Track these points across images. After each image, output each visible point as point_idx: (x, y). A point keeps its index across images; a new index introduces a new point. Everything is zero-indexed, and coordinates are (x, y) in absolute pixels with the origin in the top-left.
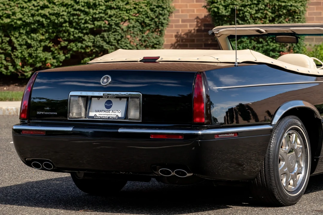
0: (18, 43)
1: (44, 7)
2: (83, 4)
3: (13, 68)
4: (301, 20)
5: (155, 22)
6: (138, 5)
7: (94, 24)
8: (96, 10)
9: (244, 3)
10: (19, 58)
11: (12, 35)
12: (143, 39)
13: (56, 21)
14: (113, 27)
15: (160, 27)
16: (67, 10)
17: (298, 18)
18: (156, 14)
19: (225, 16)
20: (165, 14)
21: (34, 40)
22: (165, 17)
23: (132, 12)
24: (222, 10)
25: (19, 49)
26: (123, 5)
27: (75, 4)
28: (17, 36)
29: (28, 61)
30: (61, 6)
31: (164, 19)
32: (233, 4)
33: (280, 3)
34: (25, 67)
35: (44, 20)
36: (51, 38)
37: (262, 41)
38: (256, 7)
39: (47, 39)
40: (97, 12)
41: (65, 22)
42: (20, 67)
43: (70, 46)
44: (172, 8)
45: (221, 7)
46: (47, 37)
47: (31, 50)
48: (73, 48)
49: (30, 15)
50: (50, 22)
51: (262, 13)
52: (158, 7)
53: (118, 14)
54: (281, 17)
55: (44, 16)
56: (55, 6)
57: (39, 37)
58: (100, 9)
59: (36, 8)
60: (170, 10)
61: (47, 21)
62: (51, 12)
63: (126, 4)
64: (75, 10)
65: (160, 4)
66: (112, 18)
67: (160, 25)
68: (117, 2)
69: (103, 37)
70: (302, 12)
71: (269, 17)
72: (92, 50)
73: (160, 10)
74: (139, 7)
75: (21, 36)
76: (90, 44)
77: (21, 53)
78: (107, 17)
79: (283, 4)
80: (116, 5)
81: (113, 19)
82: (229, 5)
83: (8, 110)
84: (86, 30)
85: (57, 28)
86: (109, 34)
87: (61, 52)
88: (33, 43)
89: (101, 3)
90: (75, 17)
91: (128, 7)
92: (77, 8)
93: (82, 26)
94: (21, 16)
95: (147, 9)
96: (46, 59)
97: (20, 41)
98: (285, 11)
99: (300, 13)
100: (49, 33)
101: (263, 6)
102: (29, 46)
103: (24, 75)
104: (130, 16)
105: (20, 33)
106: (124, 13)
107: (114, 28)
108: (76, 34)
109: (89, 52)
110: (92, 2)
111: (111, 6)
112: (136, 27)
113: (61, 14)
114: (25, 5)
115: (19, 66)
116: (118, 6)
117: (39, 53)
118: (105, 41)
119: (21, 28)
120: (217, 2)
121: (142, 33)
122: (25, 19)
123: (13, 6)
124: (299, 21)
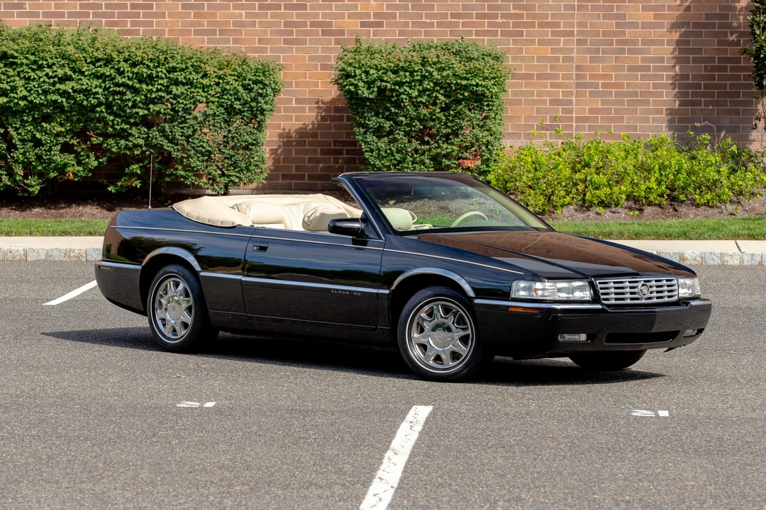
0: (19, 137)
1: (64, 79)
2: (130, 75)
3: (9, 179)
4: (494, 108)
5: (251, 107)
6: (223, 79)
7: (148, 109)
8: (153, 85)
9: (398, 79)
10: (19, 163)
11: (8, 124)
12: (230, 135)
13: (85, 103)
14: (180, 114)
15: (259, 116)
16: (103, 85)
17: (488, 105)
18: (253, 94)
19: (368, 99)
20: (267, 95)
21: (46, 133)
22: (267, 99)
23: (212, 90)
24: (363, 89)
25: (21, 147)
26: (197, 79)
27: (117, 75)
28: (18, 126)
29: (35, 167)
30: (93, 79)
31: (266, 103)
32: (382, 81)
33: (459, 81)
34: (30, 177)
35: (64, 100)
36: (76, 130)
37: (428, 141)
38: (420, 85)
39: (68, 132)
40: (154, 90)
41: (100, 104)
42: (21, 178)
43: (108, 144)
44: (279, 84)
45: (361, 84)
46: (68, 128)
47: (40, 150)
48: (112, 147)
49: (40, 92)
50: (75, 103)
51: (429, 95)
52: (255, 82)
53: (189, 94)
54: (461, 104)
55: (64, 94)
56: (83, 78)
57: (56, 128)
58: (158, 84)
59: (52, 80)
60: (276, 87)
61: (69, 103)
62: (77, 87)
63: (202, 78)
64: (117, 85)
65: (260, 79)
66: (179, 100)
67: (258, 112)
68: (187, 73)
69: (163, 131)
70: (496, 95)
71: (441, 103)
72: (143, 152)
73: (260, 88)
74: (223, 83)
75: (24, 126)
76: (141, 142)
77: (24, 154)
78: (171, 98)
79: (464, 82)
80: (185, 78)
81: (181, 101)
82: (375, 80)
83: (11, 252)
84: (135, 118)
85: (86, 114)
86: (174, 126)
87: (92, 155)
88: (44, 138)
89: (160, 74)
90: (116, 97)
91: (205, 81)
92: (120, 82)
93: (128, 111)
94: (25, 93)
95: (238, 85)
96: (65, 165)
97: (23, 134)
98: (466, 94)
99: (492, 97)
100: (72, 121)
101: (431, 84)
102: (38, 143)
103: (27, 191)
104: (209, 97)
105: (22, 121)
106: (198, 92)
107: (181, 117)
108: (118, 125)
109: (138, 155)
110: (146, 72)
111: (177, 79)
112: (218, 116)
113: (94, 90)
114: (32, 75)
115: (20, 175)
116: (189, 79)
117: (54, 155)
118: (166, 137)
119: (25, 112)
120: (355, 76)
121: (229, 126)
122: (33, 99)
123: (13, 76)
124: (490, 110)
